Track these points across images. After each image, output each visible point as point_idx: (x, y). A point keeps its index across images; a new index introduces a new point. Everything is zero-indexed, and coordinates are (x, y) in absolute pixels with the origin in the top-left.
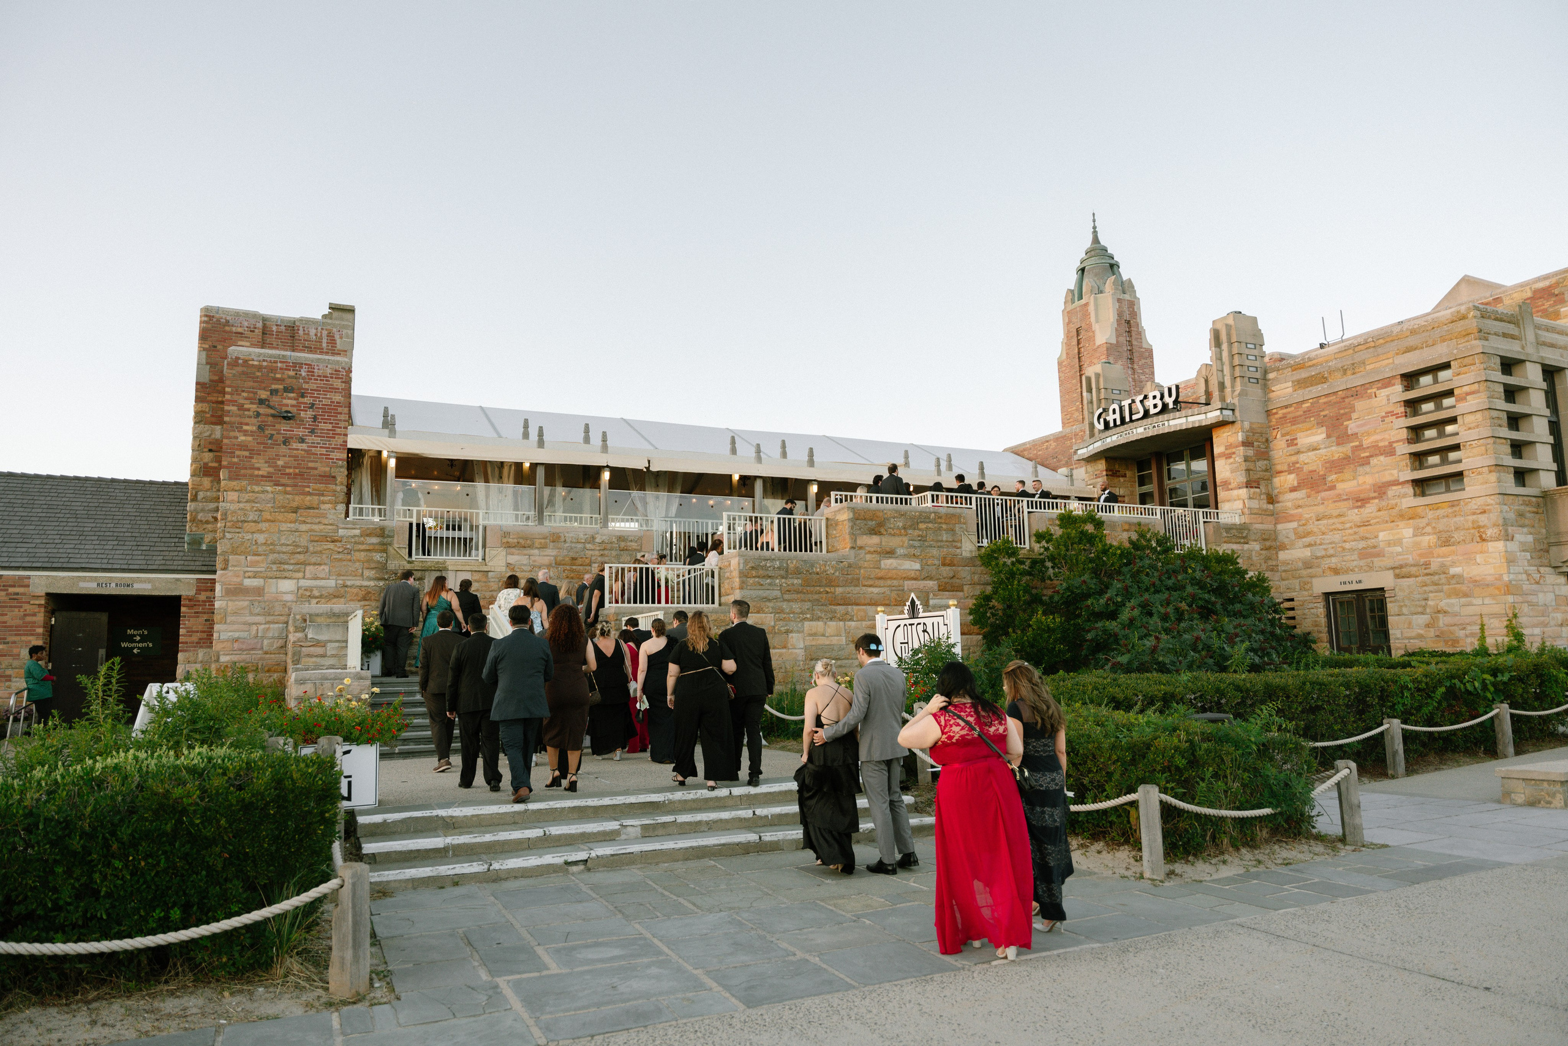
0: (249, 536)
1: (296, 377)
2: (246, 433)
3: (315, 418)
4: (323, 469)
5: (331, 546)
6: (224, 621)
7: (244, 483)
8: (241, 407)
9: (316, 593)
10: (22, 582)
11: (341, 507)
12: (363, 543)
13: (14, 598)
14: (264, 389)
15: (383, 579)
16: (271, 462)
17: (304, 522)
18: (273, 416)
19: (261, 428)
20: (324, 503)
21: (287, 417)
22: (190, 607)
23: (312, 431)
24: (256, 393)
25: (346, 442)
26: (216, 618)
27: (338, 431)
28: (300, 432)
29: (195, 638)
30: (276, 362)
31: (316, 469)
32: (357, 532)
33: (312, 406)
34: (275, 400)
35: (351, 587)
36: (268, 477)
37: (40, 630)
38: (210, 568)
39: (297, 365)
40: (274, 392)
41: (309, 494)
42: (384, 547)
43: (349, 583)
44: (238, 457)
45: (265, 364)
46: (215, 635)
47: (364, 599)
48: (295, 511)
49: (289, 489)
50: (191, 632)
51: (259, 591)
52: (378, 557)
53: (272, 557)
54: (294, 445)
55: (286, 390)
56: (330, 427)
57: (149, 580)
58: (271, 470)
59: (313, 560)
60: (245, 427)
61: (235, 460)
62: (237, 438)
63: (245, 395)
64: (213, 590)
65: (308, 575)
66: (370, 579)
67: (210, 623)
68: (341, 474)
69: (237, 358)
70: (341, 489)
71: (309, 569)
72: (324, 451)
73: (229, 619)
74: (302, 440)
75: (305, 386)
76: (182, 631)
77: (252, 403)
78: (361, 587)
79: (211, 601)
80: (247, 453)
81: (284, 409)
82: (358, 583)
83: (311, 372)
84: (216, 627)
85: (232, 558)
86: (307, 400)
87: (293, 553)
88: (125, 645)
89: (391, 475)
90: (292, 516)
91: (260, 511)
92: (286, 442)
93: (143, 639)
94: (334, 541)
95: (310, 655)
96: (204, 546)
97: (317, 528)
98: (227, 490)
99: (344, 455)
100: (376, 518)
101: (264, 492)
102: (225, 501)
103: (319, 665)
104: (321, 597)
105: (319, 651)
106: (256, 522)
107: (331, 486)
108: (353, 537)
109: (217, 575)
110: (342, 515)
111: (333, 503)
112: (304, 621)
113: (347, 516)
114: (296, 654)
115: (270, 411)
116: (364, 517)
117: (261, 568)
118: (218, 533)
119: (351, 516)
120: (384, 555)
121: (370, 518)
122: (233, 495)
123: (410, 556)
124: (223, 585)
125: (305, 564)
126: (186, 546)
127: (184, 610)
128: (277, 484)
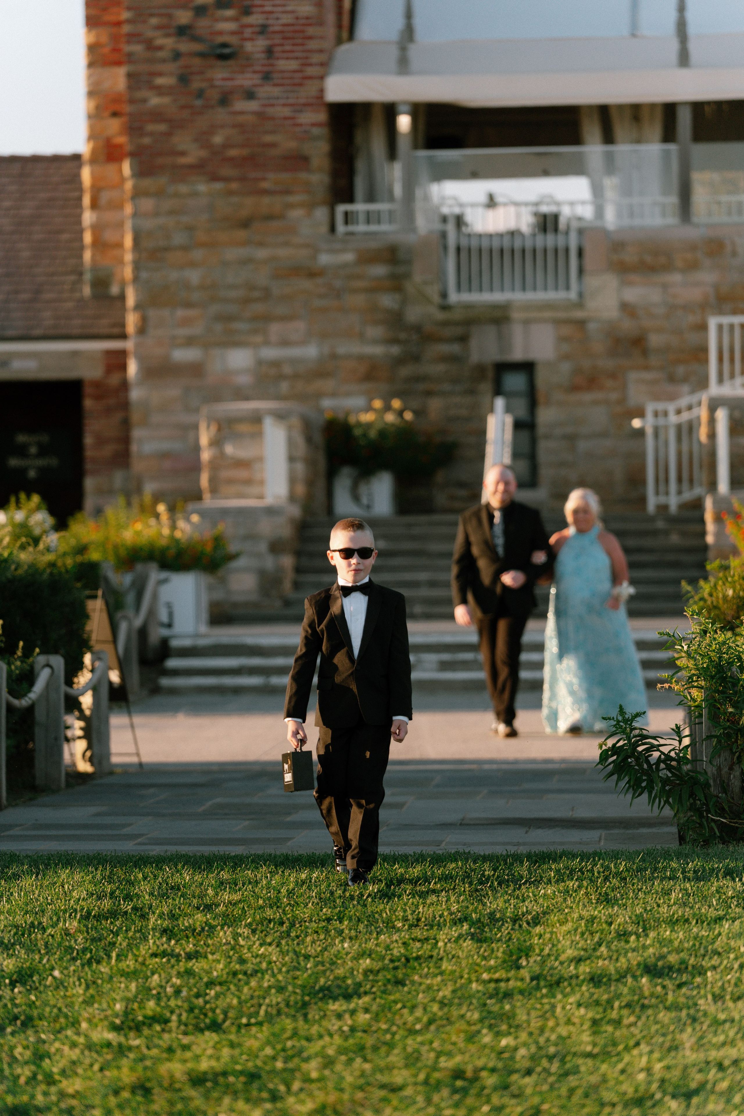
0: (174, 275)
2: (160, 90)
3: (269, 52)
4: (286, 143)
5: (306, 284)
6: (145, 423)
7: (162, 180)
9: (287, 370)
11: (321, 213)
12: (359, 277)
14: (184, 7)
15: (395, 341)
16: (202, 139)
17: (261, 244)
18: (202, 55)
19: (184, 79)
20: (292, 206)
21: (223, 54)
22: (98, 398)
23: (267, 77)
24: (170, 16)
25: (322, 91)
26: (135, 416)
27: (310, 71)
28: (246, 80)
29: (108, 450)
31: (273, 145)
32: (349, 257)
33: (263, 30)
34: (203, 24)
36: (199, 168)
38: (116, 331)
40: (200, 11)
41: (266, 192)
42: (396, 283)
43: (341, 350)
44: (151, 134)
46: (134, 448)
47: (367, 377)
48: (245, 224)
49: (234, 186)
50: (101, 441)
51: (196, 370)
52: (386, 301)
53: (214, 309)
54: (241, 105)
56: (293, 65)
58: (203, 153)
59: (278, 311)
60: (160, 81)
61: (146, 141)
62: (145, 101)
63: (154, 21)
64: (123, 367)
65: (273, 339)
66: (375, 342)
67: (126, 425)
68: (320, 150)
70: (318, 177)
71: (275, 329)
72: (286, 112)
74: (250, 95)
76: (88, 440)
77: (167, 35)
78: (361, 358)
79: (123, 386)
80: (162, 127)
81: (220, 39)
82: (356, 348)
84: (137, 433)
85: (152, 313)
86: (255, 19)
87: (247, 301)
88: (14, 462)
89: (403, 145)
90: (241, 234)
91: (190, 229)
92: (225, 100)
93: (43, 451)
94: (312, 274)
95: (231, 481)
96: (115, 290)
97: (283, 253)
98: (137, 194)
99: (322, 116)
100: (384, 227)
101: (195, 194)
102: (135, 215)
103: (241, 496)
104: (296, 376)
105: (242, 474)
106: (185, 248)
107: (303, 176)
108: (345, 266)
109: (129, 345)
110: (324, 229)
111: (311, 206)
112: (219, 429)
113: (333, 228)
114: (212, 480)
115: (197, 47)
116: (361, 228)
117: (197, 330)
118: (128, 272)
119: (341, 228)
120: (397, 296)
121: (373, 228)
122: (147, 204)
123: (444, 295)
124: (141, 360)
125: (267, 318)
126: (87, 291)
127: (88, 403)
128: (215, 178)
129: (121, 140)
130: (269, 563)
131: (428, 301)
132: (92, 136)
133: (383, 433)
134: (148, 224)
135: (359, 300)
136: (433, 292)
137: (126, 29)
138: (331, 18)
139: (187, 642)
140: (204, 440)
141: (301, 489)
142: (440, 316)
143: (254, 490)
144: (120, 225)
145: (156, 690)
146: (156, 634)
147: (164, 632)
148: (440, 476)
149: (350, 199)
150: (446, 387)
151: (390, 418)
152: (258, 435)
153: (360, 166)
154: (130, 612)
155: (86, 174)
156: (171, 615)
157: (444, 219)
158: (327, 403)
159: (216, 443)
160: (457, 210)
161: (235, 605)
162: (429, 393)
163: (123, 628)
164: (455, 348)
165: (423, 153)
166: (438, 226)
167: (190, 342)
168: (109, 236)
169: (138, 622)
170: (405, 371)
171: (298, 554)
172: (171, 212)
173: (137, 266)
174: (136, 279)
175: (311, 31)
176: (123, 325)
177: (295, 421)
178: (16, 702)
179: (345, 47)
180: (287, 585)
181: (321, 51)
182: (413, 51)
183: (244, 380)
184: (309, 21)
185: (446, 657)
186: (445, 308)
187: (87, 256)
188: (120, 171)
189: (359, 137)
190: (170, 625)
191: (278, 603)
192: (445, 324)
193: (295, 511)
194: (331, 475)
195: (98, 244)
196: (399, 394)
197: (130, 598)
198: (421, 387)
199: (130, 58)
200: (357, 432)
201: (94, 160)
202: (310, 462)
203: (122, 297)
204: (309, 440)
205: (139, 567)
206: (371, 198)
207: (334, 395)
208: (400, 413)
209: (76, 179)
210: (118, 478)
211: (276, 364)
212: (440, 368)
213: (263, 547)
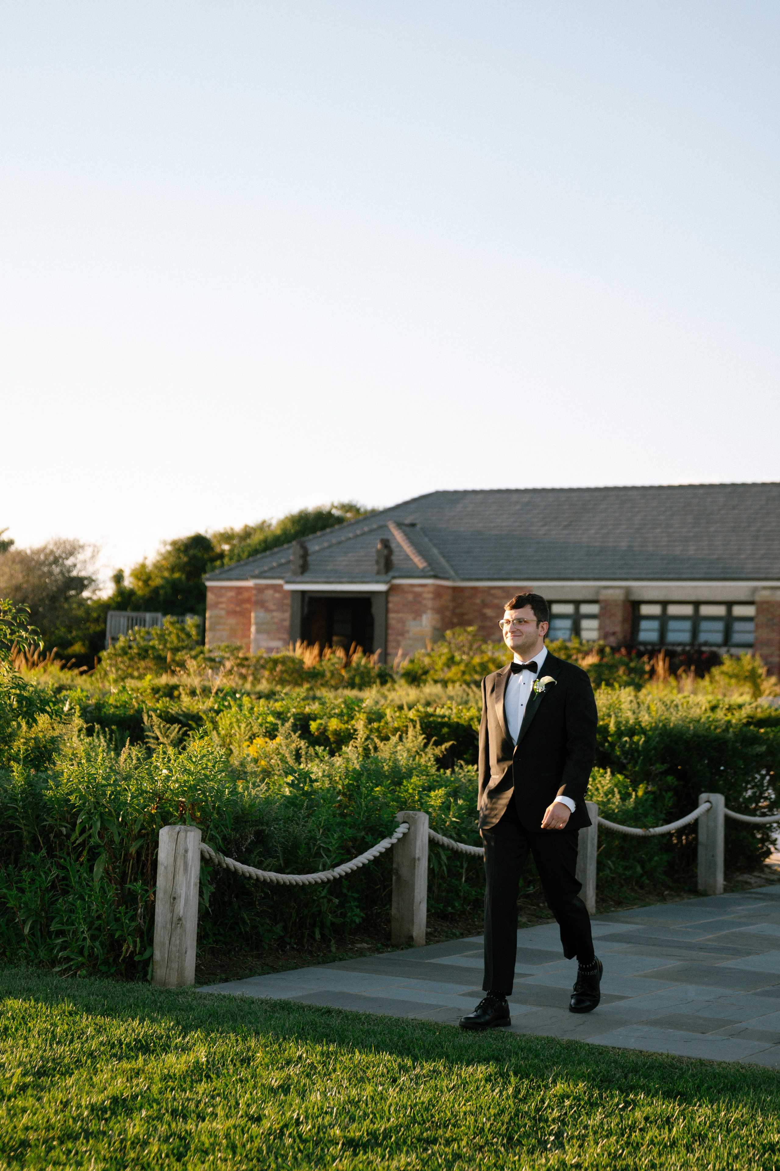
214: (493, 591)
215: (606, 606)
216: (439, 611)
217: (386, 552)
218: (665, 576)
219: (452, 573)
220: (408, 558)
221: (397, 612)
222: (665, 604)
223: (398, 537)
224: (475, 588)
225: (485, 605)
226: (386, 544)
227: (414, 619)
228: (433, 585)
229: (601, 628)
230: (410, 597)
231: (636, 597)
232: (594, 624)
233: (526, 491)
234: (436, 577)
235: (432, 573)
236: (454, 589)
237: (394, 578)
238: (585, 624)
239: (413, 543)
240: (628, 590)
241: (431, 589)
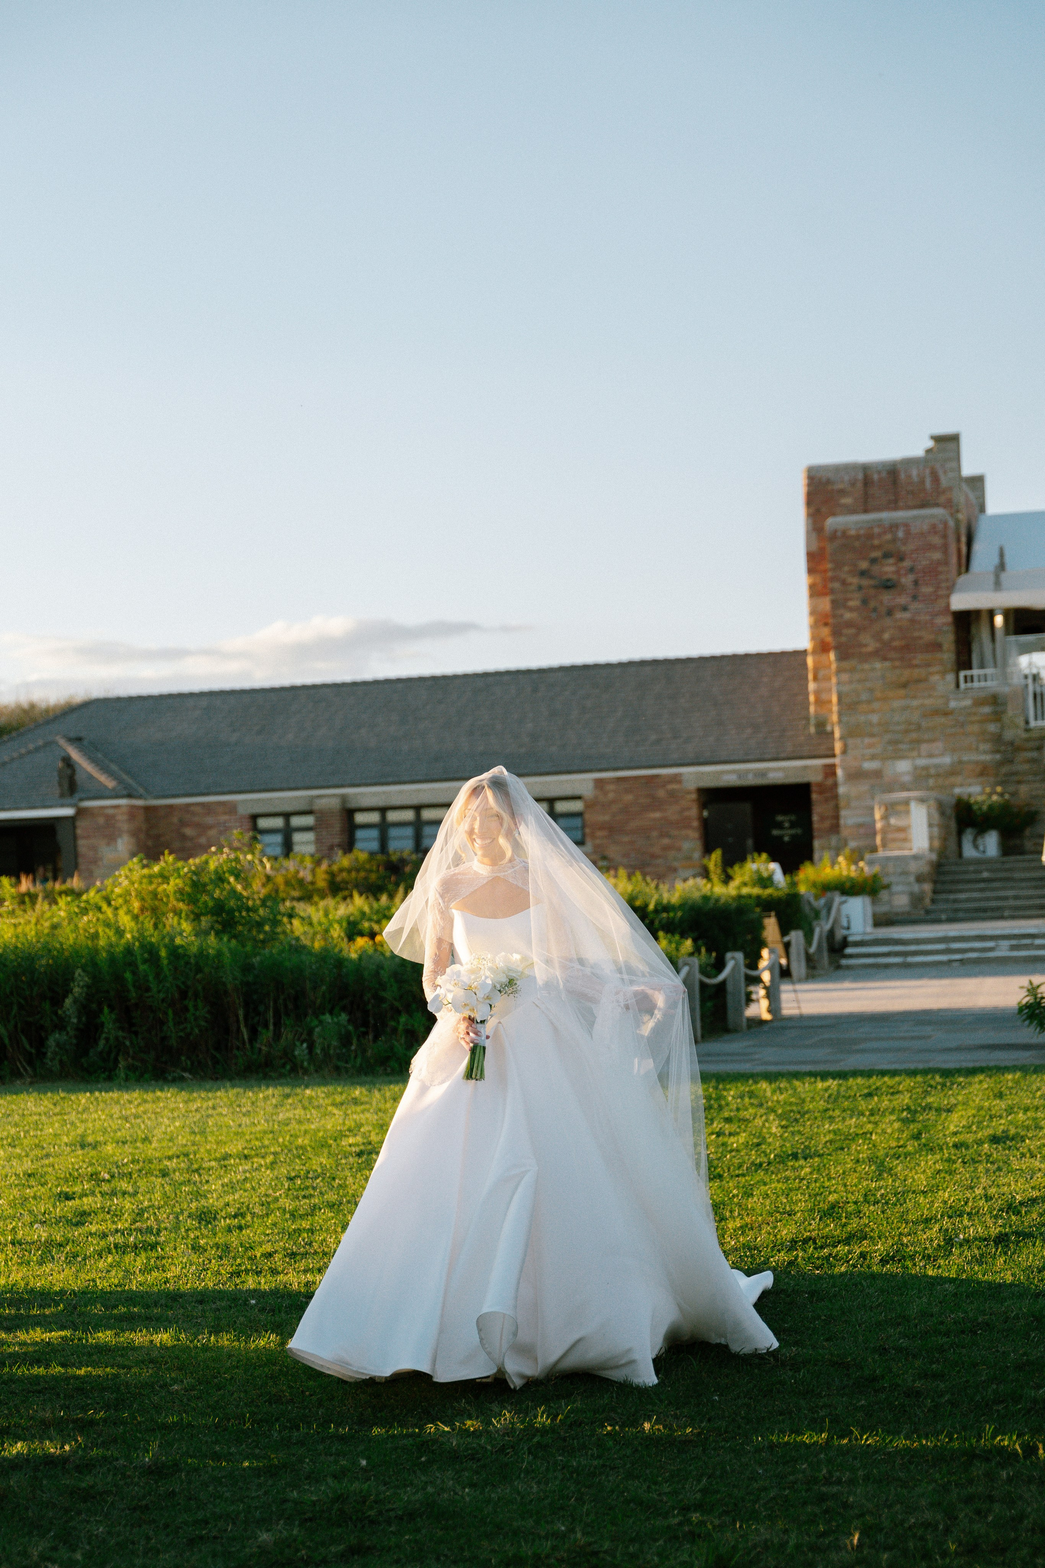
0: (862, 718)
1: (894, 540)
2: (851, 609)
3: (916, 583)
4: (928, 636)
5: (943, 720)
6: (848, 806)
7: (854, 662)
8: (844, 583)
9: (933, 771)
10: (676, 779)
11: (950, 677)
12: (975, 714)
13: (672, 794)
14: (864, 559)
15: (998, 751)
16: (877, 636)
17: (914, 697)
18: (875, 587)
19: (865, 602)
20: (932, 674)
21: (888, 586)
22: (821, 793)
23: (915, 598)
24: (856, 565)
25: (949, 604)
26: (842, 803)
27: (940, 593)
28: (903, 600)
29: (827, 824)
30: (872, 528)
31: (920, 638)
32: (968, 702)
33: (912, 570)
34: (876, 569)
35: (969, 762)
36: (876, 654)
37: (695, 824)
38: (829, 753)
39: (893, 527)
40: (874, 561)
41: (917, 666)
42: (997, 716)
43: (965, 758)
44: (846, 635)
45: (862, 532)
46: (842, 822)
47: (981, 774)
48: (904, 686)
49: (897, 663)
50: (823, 819)
51: (878, 774)
52: (992, 728)
53: (887, 737)
54: (899, 615)
55: (886, 555)
56: (930, 589)
57: (779, 769)
58: (878, 645)
59: (926, 737)
60: (851, 603)
61: (843, 639)
62: (842, 616)
63: (847, 568)
64: (834, 774)
65: (923, 753)
66: (985, 752)
67: (837, 808)
68: (948, 640)
69: (836, 531)
70: (948, 655)
71: (924, 747)
72: (928, 618)
73: (853, 804)
74: (905, 609)
75: (903, 548)
76: (815, 818)
77: (855, 576)
78: (977, 763)
79: (835, 785)
80: (852, 631)
81: (885, 577)
82: (974, 757)
83: (908, 533)
84: (843, 813)
85: (850, 741)
86: (907, 564)
87: (907, 731)
88: (775, 832)
89: (999, 634)
90: (902, 692)
91: (871, 690)
92: (890, 613)
93: (793, 825)
94: (946, 714)
95: (894, 840)
96: (829, 728)
97: (928, 702)
98: (839, 671)
99: (949, 619)
100: (989, 683)
101: (873, 670)
102: (838, 683)
103: (900, 849)
104: (938, 775)
105: (901, 835)
106: (869, 702)
107: (938, 655)
108: (965, 708)
109: (837, 761)
110: (952, 686)
111: (944, 673)
112: (887, 809)
113: (958, 685)
114: (883, 840)
115: (872, 582)
116: (976, 684)
117: (878, 750)
118: (835, 718)
119: (962, 685)
120: (999, 725)
121: (983, 684)
122: (845, 677)
123: (1027, 722)
124: (844, 769)
125: (919, 741)
126: (812, 730)
127: (814, 796)
128: (885, 659)
129: (829, 639)
130: (916, 888)
131: (1017, 727)
132: (813, 638)
133: (991, 807)
134: (846, 688)
135: (975, 728)
136: (1021, 722)
137: (830, 574)
138: (954, 560)
139: (857, 938)
140: (878, 815)
141: (937, 844)
142: (1024, 735)
143: (907, 845)
144: (830, 690)
145: (839, 967)
146: (840, 934)
147: (845, 932)
148: (1027, 832)
149: (970, 668)
150: (1030, 778)
151: (995, 798)
152: (908, 812)
153: (975, 647)
154: (823, 922)
155: (810, 661)
156: (849, 922)
157: (1026, 677)
158: (957, 791)
159: (885, 817)
160: (1035, 671)
161: (897, 914)
162: (1019, 782)
163: (817, 931)
164: (1035, 754)
165: (1013, 638)
166: (1023, 682)
167: (873, 757)
168: (824, 696)
169: (827, 927)
170: (1004, 770)
171: (935, 882)
172: (859, 681)
173: (840, 714)
174: (840, 721)
175: (940, 569)
176: (833, 749)
177: (932, 802)
178: (708, 981)
179: (963, 578)
180: (927, 901)
181: (947, 580)
182: (1004, 576)
183: (907, 779)
184: (939, 563)
185: (1014, 942)
186: (1027, 730)
187: (812, 709)
188: (829, 658)
189: (973, 630)
190: (848, 928)
191: (922, 912)
192: (1028, 740)
193: (934, 857)
194: (960, 833)
195: (818, 701)
196: (1001, 783)
197: (824, 913)
198: (1015, 778)
199: (832, 591)
200: (975, 807)
201: (814, 652)
202: (944, 827)
203: (832, 733)
204: (942, 813)
205: (829, 894)
206: (982, 666)
207: (961, 785)
208: (1001, 795)
209: (805, 664)
210: (834, 841)
211: (926, 768)
212: (1026, 767)
213: (912, 879)
214: (192, 808)
215: (322, 817)
216: (134, 834)
217: (69, 772)
218: (383, 780)
219: (141, 791)
220: (91, 777)
221: (87, 837)
222: (383, 810)
223: (75, 755)
224: (171, 807)
225: (183, 823)
226: (68, 761)
227: (108, 844)
228: (127, 806)
229: (318, 841)
230: (101, 821)
231: (353, 805)
232: (310, 836)
233: (202, 694)
234: (130, 796)
235: (125, 792)
236: (147, 809)
237: (81, 800)
238: (297, 837)
239: (93, 760)
240: (344, 798)
241: (125, 810)
